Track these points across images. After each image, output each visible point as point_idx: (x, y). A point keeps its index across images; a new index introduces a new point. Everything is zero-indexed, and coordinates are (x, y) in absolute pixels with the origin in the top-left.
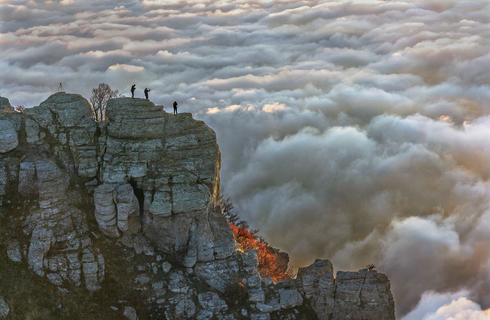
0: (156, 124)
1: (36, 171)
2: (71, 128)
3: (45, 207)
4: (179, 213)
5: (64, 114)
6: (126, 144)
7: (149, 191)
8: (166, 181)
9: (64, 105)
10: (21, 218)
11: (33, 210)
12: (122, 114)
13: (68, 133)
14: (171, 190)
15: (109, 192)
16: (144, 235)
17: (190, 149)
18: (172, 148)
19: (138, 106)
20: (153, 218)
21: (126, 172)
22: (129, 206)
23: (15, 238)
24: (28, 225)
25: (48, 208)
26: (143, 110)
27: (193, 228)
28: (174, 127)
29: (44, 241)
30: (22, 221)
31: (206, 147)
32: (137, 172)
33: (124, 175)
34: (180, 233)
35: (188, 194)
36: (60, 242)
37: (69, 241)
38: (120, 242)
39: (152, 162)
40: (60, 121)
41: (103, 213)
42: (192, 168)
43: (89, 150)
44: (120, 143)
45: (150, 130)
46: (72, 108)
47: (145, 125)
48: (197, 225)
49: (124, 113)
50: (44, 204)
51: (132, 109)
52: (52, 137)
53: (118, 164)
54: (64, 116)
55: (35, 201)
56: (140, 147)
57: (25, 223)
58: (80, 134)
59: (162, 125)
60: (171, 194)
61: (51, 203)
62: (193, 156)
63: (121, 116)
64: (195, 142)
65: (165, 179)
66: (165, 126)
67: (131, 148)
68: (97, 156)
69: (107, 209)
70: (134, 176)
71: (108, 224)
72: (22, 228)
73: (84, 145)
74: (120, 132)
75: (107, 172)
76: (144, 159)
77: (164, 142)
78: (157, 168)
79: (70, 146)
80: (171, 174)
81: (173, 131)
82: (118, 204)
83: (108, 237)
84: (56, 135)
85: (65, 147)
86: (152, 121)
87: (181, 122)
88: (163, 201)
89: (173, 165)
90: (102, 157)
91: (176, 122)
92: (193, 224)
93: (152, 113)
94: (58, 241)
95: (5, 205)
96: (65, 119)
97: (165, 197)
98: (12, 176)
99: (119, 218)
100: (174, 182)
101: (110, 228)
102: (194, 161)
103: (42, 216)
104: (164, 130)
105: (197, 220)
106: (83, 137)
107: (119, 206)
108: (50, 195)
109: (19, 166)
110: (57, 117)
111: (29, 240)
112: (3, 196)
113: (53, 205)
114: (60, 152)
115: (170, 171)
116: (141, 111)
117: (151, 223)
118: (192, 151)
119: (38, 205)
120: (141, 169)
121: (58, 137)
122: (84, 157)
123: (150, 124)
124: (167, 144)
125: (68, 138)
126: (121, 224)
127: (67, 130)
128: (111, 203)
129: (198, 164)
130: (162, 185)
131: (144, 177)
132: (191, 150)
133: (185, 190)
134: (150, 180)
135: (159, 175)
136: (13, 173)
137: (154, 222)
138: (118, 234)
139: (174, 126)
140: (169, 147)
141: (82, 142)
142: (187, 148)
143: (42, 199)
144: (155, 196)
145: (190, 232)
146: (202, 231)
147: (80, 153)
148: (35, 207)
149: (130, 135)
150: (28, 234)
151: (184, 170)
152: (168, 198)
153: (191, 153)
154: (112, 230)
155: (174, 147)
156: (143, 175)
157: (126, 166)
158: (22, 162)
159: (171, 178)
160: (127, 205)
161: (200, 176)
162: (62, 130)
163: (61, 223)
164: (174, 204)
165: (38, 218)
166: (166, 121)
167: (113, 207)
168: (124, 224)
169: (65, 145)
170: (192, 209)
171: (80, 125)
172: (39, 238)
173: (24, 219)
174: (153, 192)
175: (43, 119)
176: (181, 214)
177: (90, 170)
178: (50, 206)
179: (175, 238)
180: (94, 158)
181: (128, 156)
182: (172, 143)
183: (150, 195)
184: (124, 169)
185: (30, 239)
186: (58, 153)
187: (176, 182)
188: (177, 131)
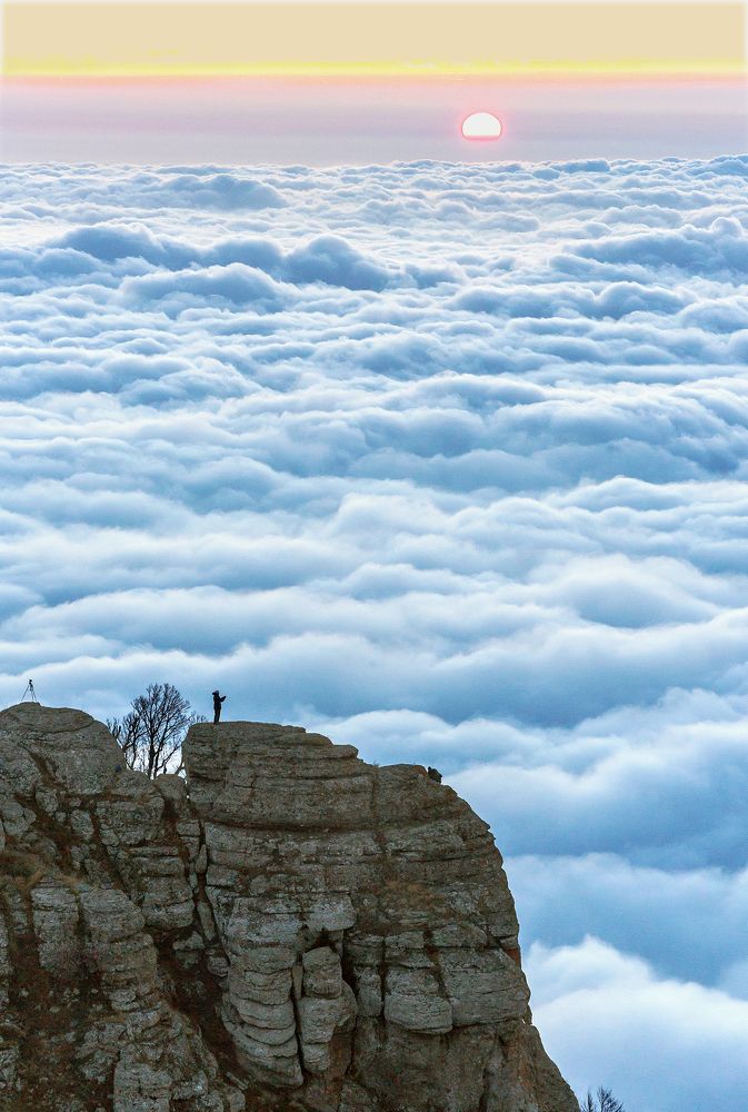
0: (354, 792)
1: (81, 912)
2: (97, 797)
3: (128, 1007)
4: (466, 1026)
5: (68, 760)
6: (280, 842)
7: (371, 966)
8: (418, 940)
9: (65, 738)
10: (70, 1037)
11: (99, 1015)
12: (251, 766)
13: (92, 810)
14: (437, 965)
15: (282, 970)
16: (359, 1081)
17: (451, 859)
18: (409, 855)
19: (293, 744)
20: (386, 1037)
21: (302, 916)
22: (337, 1005)
23: (71, 1089)
24: (92, 1055)
25: (133, 1010)
26: (311, 755)
27: (495, 1063)
28: (398, 802)
29: (155, 1099)
30: (73, 1044)
31: (485, 855)
32: (333, 915)
33: (297, 924)
34: (463, 1076)
35: (485, 976)
36: (180, 1100)
37: (200, 1097)
38: (300, 1101)
39: (362, 890)
40: (61, 780)
41: (264, 1024)
42: (471, 908)
43: (163, 855)
44: (260, 841)
45: (342, 807)
46: (88, 747)
47: (326, 794)
48: (505, 1056)
49: (256, 763)
50: (121, 1000)
51: (277, 752)
52: (52, 821)
53: (270, 895)
54: (72, 766)
55: (94, 991)
56: (319, 851)
57: (84, 1051)
58: (128, 815)
59: (368, 796)
60: (438, 975)
61: (138, 998)
62: (459, 877)
63: (251, 771)
64: (456, 841)
65: (416, 935)
66: (373, 798)
67: (297, 854)
68: (187, 873)
69: (277, 1012)
70: (329, 928)
71: (278, 1052)
72: (77, 1063)
73: (143, 843)
74: (256, 811)
75: (240, 915)
76: (342, 883)
77: (380, 840)
78: (381, 909)
79: (105, 846)
80: (425, 925)
81: (395, 812)
82: (305, 999)
83: (268, 1087)
84: (61, 816)
85: (94, 846)
86: (344, 783)
87: (410, 787)
88: (423, 992)
89: (422, 900)
90: (202, 876)
91: (399, 787)
92: (495, 1053)
93: (336, 765)
94: (176, 1097)
95: (16, 1002)
96: (77, 773)
97: (426, 984)
98: (19, 924)
99: (307, 1037)
100: (437, 944)
101: (282, 1064)
102: (467, 889)
103: (130, 1032)
104: (372, 808)
105: (503, 1043)
106: (136, 823)
107: (310, 1007)
108: (130, 976)
109: (29, 899)
110: (50, 768)
111: (109, 1096)
112: (9, 976)
113: (144, 1004)
114: (87, 861)
115: (421, 916)
116: (307, 760)
117: (380, 1050)
118: (457, 863)
119: (107, 1002)
120: (340, 908)
121: (67, 822)
122: (156, 875)
123: (339, 792)
124: (392, 846)
125: (95, 822)
126: (314, 1054)
127: (87, 804)
128: (286, 998)
129: (482, 899)
130: (408, 950)
131: (350, 929)
132: (453, 862)
133: (474, 967)
134: (373, 938)
135: (395, 927)
136: (19, 917)
137: (389, 1047)
138: (300, 1079)
139: (397, 797)
140: (397, 853)
141: (136, 834)
142: (442, 857)
143: (114, 986)
144: (388, 979)
145: (487, 1073)
146: (515, 1073)
147: (141, 864)
148: (99, 1008)
149: (291, 819)
150: (101, 1079)
151: (453, 913)
152: (434, 986)
153: (455, 868)
154: (287, 1067)
155: (413, 854)
156: (349, 924)
157: (297, 900)
158: (34, 887)
159: (428, 934)
160: (332, 1002)
161: (492, 929)
162: (77, 803)
163: (171, 1049)
164: (455, 1001)
165: (121, 1038)
166: (375, 784)
167: (289, 1008)
168: (321, 1053)
169: (92, 841)
170: (504, 1015)
171: (120, 791)
172: (140, 1090)
173: (80, 1040)
174: (383, 969)
175: (21, 774)
176: (476, 1028)
177: (177, 910)
178: (136, 1005)
179: (449, 1091)
180: (183, 879)
181: (295, 874)
182: (405, 844)
183: (375, 977)
184: (294, 908)
185: (112, 1093)
186: (82, 863)
187: (444, 944)
188: (405, 812)
